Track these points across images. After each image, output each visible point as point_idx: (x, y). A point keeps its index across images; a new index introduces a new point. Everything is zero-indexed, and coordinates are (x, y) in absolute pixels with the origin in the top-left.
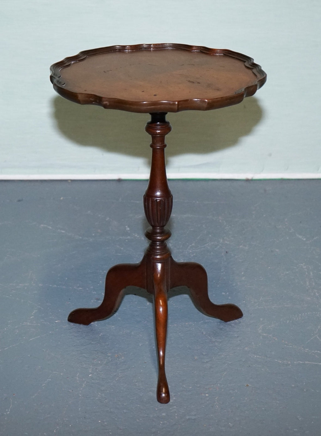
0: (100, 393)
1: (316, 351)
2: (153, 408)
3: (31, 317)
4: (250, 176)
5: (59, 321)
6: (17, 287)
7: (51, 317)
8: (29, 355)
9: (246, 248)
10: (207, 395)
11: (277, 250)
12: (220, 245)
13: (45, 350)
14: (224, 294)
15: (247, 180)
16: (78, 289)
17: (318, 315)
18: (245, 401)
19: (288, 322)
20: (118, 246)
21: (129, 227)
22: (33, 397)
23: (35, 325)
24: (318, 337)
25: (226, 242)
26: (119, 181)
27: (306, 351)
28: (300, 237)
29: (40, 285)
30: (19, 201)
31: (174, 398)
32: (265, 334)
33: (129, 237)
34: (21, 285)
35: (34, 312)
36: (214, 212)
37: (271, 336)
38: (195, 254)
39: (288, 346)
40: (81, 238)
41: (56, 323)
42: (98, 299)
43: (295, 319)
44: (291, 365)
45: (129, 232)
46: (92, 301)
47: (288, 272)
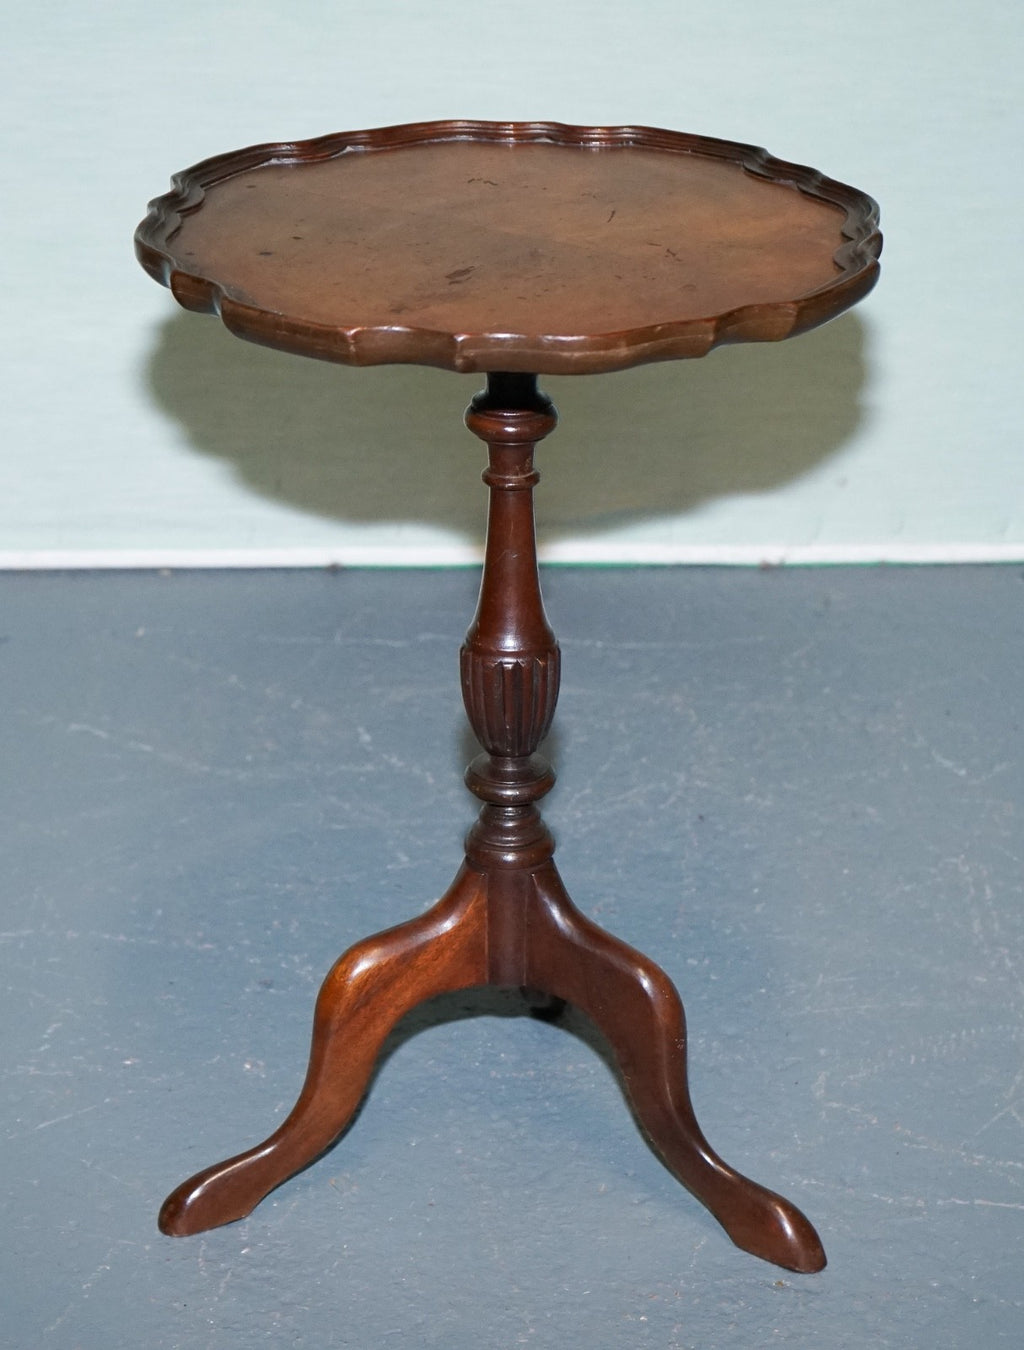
0: (278, 1315)
1: (1011, 1163)
3: (42, 1049)
4: (773, 554)
5: (138, 1061)
7: (108, 1048)
9: (768, 803)
10: (642, 1318)
11: (871, 810)
12: (678, 792)
13: (89, 1164)
14: (695, 962)
15: (766, 568)
16: (200, 948)
17: (1013, 1036)
18: (772, 1340)
19: (912, 1061)
20: (334, 799)
21: (369, 730)
22: (52, 1328)
23: (55, 1073)
24: (1014, 1114)
25: (699, 783)
26: (335, 570)
27: (976, 1163)
28: (948, 764)
29: (71, 934)
31: (532, 1331)
32: (835, 1105)
33: (369, 767)
35: (49, 1031)
36: (656, 679)
37: (858, 1110)
38: (593, 825)
39: (915, 1146)
40: (206, 768)
41: (126, 1067)
42: (268, 985)
43: (935, 1050)
44: (925, 1213)
45: (370, 748)
46: (247, 990)
47: (907, 888)
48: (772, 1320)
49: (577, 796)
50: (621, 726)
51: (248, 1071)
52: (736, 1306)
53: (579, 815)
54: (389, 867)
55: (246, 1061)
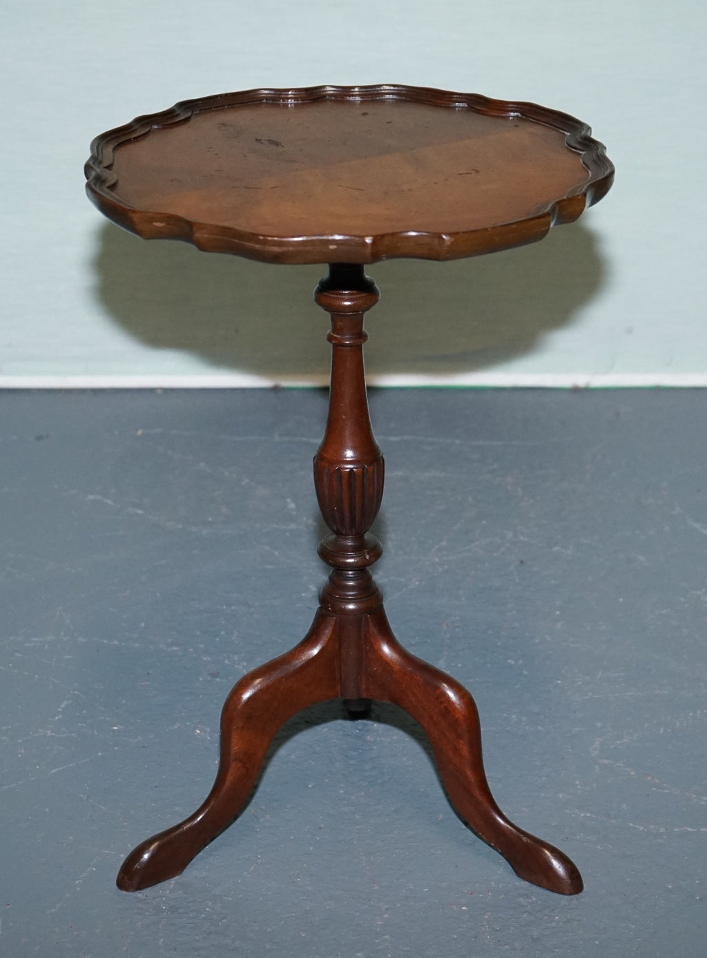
0: (210, 903)
2: (335, 939)
3: (57, 718)
4: (581, 380)
5: (122, 727)
6: (27, 645)
7: (102, 718)
8: (47, 810)
9: (569, 552)
10: (464, 908)
11: (641, 558)
12: (507, 545)
14: (513, 662)
15: (576, 390)
16: (169, 649)
18: (554, 924)
19: (661, 732)
20: (267, 548)
21: (293, 500)
22: (54, 911)
23: (65, 735)
25: (522, 538)
26: (276, 390)
27: (703, 803)
28: (697, 526)
29: (81, 639)
30: (39, 438)
31: (386, 916)
32: (606, 762)
33: (293, 526)
34: (34, 639)
35: (62, 706)
36: (495, 466)
37: (621, 765)
38: (446, 567)
39: (660, 790)
40: (180, 526)
41: (114, 731)
42: (214, 675)
43: (678, 724)
44: (665, 837)
45: (294, 513)
46: (201, 679)
47: (664, 612)
48: (554, 910)
49: (437, 547)
50: (470, 499)
51: (198, 734)
52: (530, 900)
53: (437, 560)
54: (303, 595)
55: (197, 728)
